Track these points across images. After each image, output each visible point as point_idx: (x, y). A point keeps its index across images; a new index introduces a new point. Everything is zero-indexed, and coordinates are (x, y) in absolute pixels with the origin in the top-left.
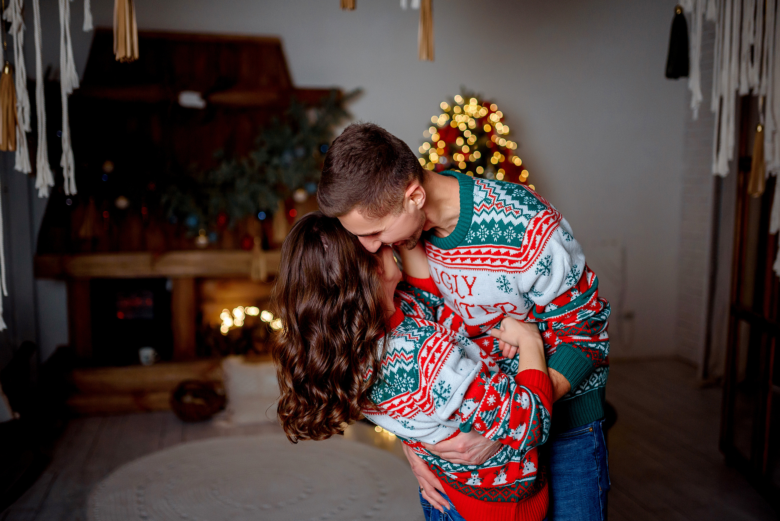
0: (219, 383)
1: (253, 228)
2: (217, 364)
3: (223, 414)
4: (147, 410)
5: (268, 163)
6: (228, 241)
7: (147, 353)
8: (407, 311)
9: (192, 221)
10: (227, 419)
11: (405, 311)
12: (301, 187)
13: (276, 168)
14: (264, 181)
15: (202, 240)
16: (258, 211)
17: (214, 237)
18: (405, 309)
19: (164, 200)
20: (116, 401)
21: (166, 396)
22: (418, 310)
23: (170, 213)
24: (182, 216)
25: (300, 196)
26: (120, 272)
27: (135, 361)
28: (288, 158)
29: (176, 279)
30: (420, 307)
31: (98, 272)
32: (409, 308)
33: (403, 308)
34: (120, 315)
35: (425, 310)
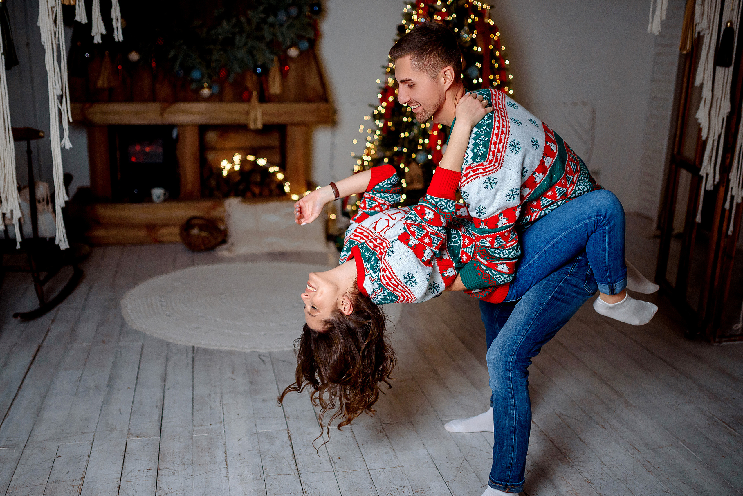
0: (222, 220)
1: (250, 82)
2: (221, 204)
3: (225, 246)
4: (158, 242)
5: (264, 21)
6: (228, 93)
7: (158, 193)
8: (372, 205)
9: (196, 75)
10: (229, 250)
11: (371, 205)
12: (294, 44)
13: (272, 25)
14: (261, 38)
15: (206, 92)
16: (256, 67)
17: (216, 89)
18: (370, 204)
19: (171, 54)
20: (132, 233)
21: (176, 230)
22: (377, 199)
23: (177, 67)
24: (188, 70)
25: (293, 52)
26: (134, 120)
27: (147, 198)
28: (282, 16)
29: (181, 126)
30: (377, 197)
31: (115, 119)
32: (371, 202)
33: (368, 204)
34: (133, 159)
35: (381, 197)
